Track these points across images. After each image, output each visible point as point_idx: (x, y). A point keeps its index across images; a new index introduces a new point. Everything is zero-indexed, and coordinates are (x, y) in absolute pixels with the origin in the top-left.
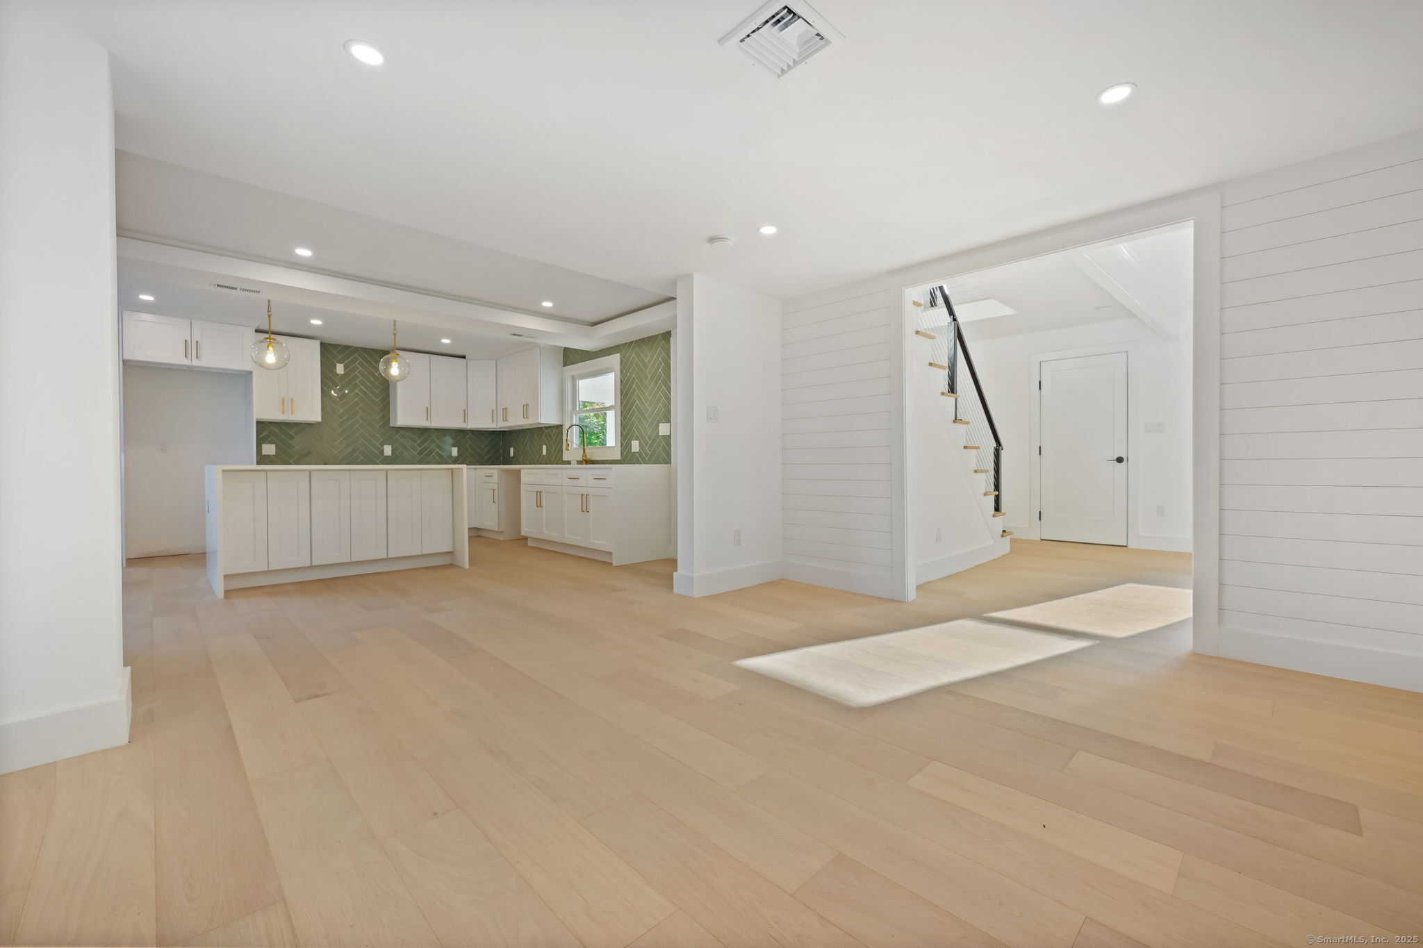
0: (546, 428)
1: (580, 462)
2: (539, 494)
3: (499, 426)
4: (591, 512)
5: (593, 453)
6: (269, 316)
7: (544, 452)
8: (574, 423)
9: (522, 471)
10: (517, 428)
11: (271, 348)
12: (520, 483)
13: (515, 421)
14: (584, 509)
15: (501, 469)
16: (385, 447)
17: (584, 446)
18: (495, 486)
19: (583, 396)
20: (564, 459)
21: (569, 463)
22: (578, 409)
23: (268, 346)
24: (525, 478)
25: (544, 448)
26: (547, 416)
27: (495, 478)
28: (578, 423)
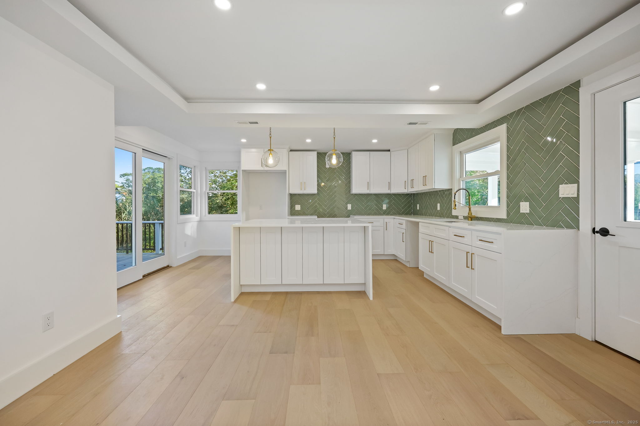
0: (440, 191)
1: (465, 218)
2: (431, 242)
3: (409, 191)
4: (476, 269)
5: (477, 211)
6: (270, 137)
7: (439, 208)
8: (462, 187)
9: (420, 223)
10: (421, 192)
11: (271, 155)
12: (419, 232)
13: (418, 188)
14: (469, 265)
15: (408, 221)
16: (348, 205)
17: (469, 205)
18: (404, 231)
19: (469, 167)
20: (453, 214)
21: (457, 217)
22: (464, 176)
23: (270, 154)
24: (421, 229)
25: (439, 205)
26: (440, 184)
27: (404, 226)
28: (464, 187)
